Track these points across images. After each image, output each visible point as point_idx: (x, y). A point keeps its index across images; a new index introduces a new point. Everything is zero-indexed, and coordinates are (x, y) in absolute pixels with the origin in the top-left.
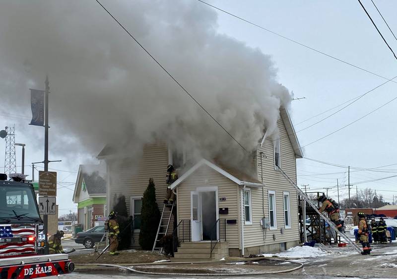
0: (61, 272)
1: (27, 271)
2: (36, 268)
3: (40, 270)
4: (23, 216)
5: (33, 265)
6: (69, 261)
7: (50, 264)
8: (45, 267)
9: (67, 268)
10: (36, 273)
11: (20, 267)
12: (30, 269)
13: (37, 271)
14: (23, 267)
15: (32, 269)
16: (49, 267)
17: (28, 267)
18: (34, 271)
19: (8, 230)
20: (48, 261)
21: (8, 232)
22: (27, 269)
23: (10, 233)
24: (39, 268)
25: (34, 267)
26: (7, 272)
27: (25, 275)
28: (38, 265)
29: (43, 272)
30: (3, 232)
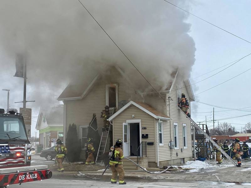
0: (43, 177)
1: (21, 177)
2: (27, 175)
3: (29, 176)
4: (17, 139)
5: (24, 173)
6: (48, 170)
7: (36, 173)
8: (33, 175)
9: (47, 175)
10: (27, 179)
11: (16, 174)
12: (23, 176)
13: (27, 177)
14: (18, 175)
15: (24, 176)
16: (35, 174)
17: (22, 174)
18: (26, 177)
19: (7, 148)
20: (35, 170)
21: (8, 149)
22: (21, 176)
23: (9, 150)
24: (29, 175)
26: (8, 178)
27: (20, 180)
28: (28, 173)
29: (31, 178)
30: (4, 149)
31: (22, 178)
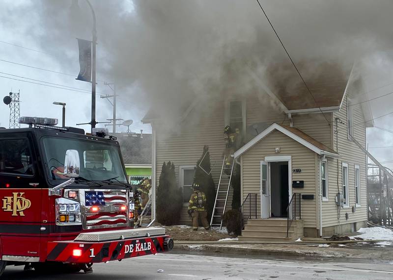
0: (159, 250)
1: (127, 247)
2: (136, 245)
3: (140, 247)
4: (114, 180)
5: (132, 241)
6: (167, 237)
7: (148, 240)
8: (145, 244)
9: (166, 246)
10: (136, 251)
11: (120, 242)
12: (130, 245)
13: (137, 247)
14: (124, 243)
15: (132, 245)
16: (148, 243)
17: (128, 243)
18: (134, 248)
19: (100, 196)
20: (147, 236)
21: (101, 199)
22: (128, 246)
23: (103, 200)
24: (139, 244)
25: (134, 243)
26: (107, 249)
27: (126, 252)
28: (137, 241)
29: (143, 250)
30: (95, 199)
31: (129, 248)
